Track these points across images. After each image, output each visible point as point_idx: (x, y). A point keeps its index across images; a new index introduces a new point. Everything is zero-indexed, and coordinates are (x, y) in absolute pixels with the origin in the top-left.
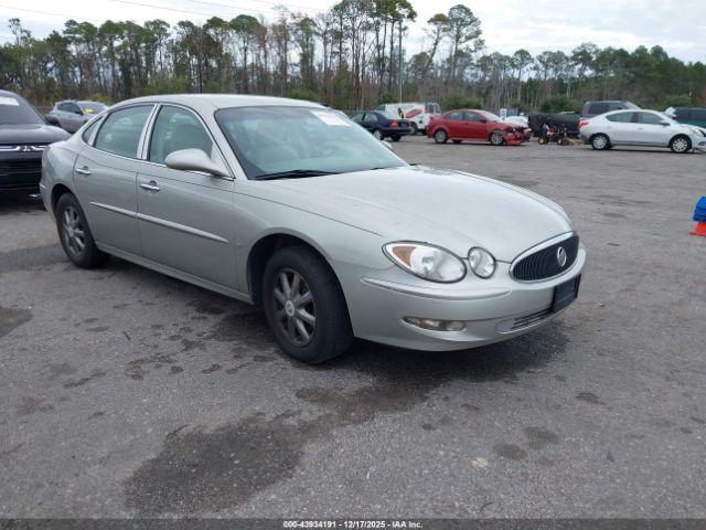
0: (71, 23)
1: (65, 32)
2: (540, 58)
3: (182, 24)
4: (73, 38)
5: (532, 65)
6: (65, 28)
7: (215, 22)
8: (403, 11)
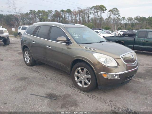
0: (31, 10)
1: (29, 12)
2: (127, 19)
3: (55, 11)
4: (31, 13)
5: (126, 20)
6: (29, 11)
7: (62, 11)
8: (104, 9)
